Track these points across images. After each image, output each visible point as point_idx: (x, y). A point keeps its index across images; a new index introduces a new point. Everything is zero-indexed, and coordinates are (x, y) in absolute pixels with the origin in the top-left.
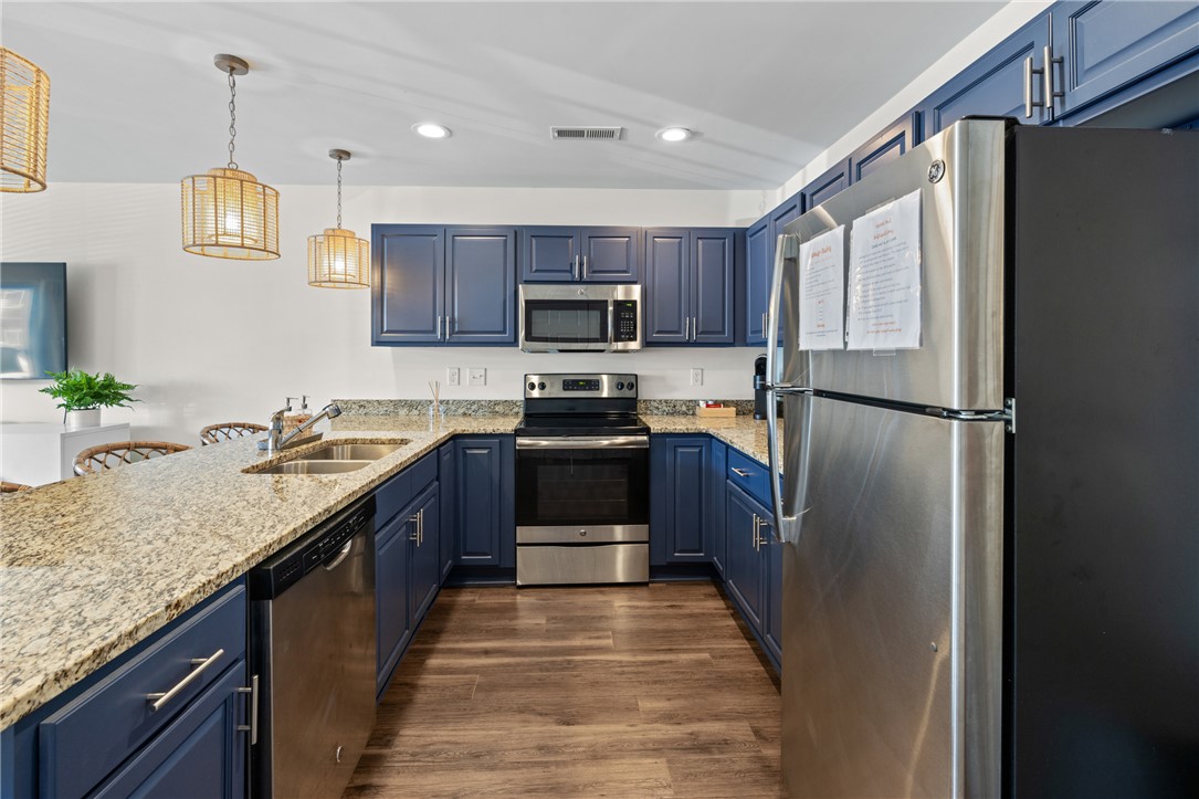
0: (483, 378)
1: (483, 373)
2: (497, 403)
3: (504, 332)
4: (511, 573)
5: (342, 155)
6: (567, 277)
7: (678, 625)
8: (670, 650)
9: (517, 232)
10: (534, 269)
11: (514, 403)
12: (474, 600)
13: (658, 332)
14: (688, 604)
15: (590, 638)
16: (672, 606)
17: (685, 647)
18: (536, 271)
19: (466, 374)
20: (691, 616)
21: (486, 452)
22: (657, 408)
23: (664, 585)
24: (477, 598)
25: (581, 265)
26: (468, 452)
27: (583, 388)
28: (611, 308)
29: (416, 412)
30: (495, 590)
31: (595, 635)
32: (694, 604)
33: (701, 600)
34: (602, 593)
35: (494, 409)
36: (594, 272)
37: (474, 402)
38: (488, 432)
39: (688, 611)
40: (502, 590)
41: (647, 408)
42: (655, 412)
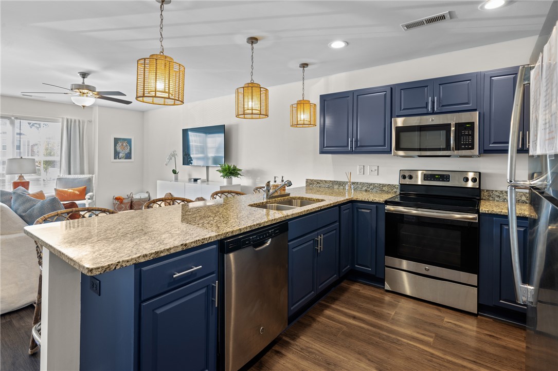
0: (377, 171)
1: (377, 169)
2: (384, 185)
3: (384, 145)
4: (382, 281)
5: (304, 65)
6: (424, 111)
7: (491, 350)
8: (474, 362)
9: (392, 88)
10: (402, 109)
11: (394, 186)
12: (359, 290)
13: (494, 143)
14: (506, 338)
15: (418, 333)
16: (490, 336)
17: (489, 365)
18: (404, 109)
19: (368, 169)
20: (505, 347)
21: (368, 211)
22: (499, 197)
23: (491, 320)
24: (361, 289)
25: (433, 102)
26: (359, 210)
27: (438, 180)
28: (453, 129)
29: (342, 187)
30: (373, 288)
31: (422, 332)
32: (512, 340)
33: (519, 340)
34: (439, 310)
35: (381, 188)
36: (443, 106)
37: (371, 184)
38: (370, 201)
39: (504, 344)
40: (376, 289)
41: (490, 196)
42: (497, 199)
